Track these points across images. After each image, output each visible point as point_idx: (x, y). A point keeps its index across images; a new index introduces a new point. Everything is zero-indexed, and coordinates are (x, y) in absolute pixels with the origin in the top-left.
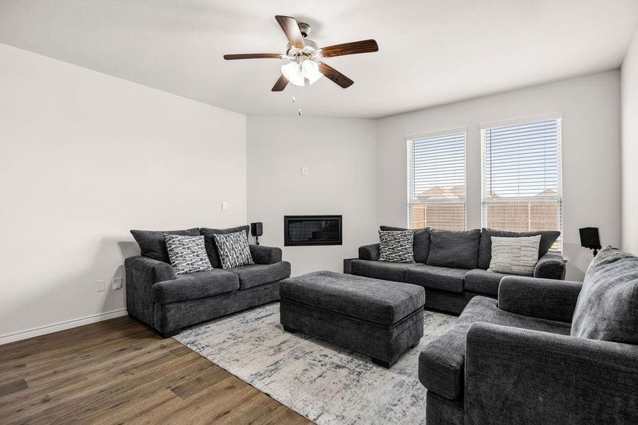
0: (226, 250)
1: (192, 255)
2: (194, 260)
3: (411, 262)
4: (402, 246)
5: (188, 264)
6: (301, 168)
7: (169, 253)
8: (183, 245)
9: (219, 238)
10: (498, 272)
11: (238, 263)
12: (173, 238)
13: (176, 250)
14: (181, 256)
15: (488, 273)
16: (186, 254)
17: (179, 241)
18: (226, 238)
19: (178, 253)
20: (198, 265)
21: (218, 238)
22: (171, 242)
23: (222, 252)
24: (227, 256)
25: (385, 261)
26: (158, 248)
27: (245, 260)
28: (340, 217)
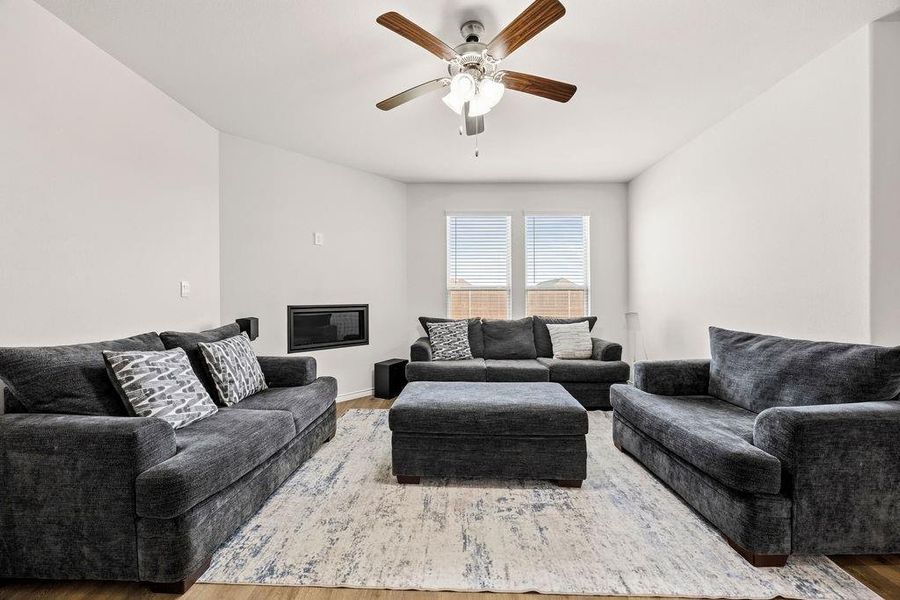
0: (229, 371)
1: (180, 391)
2: (187, 401)
3: (469, 358)
4: (459, 340)
5: (179, 411)
6: (314, 235)
7: (128, 393)
8: (159, 371)
9: (213, 349)
10: (563, 359)
11: (248, 392)
12: (132, 359)
13: (146, 386)
14: (162, 396)
15: (554, 361)
16: (169, 391)
17: (147, 362)
18: (224, 349)
19: (152, 391)
20: (197, 408)
21: (210, 350)
22: (128, 367)
23: (220, 376)
24: (232, 382)
25: (441, 360)
26: (83, 385)
27: (257, 384)
28: (367, 306)
